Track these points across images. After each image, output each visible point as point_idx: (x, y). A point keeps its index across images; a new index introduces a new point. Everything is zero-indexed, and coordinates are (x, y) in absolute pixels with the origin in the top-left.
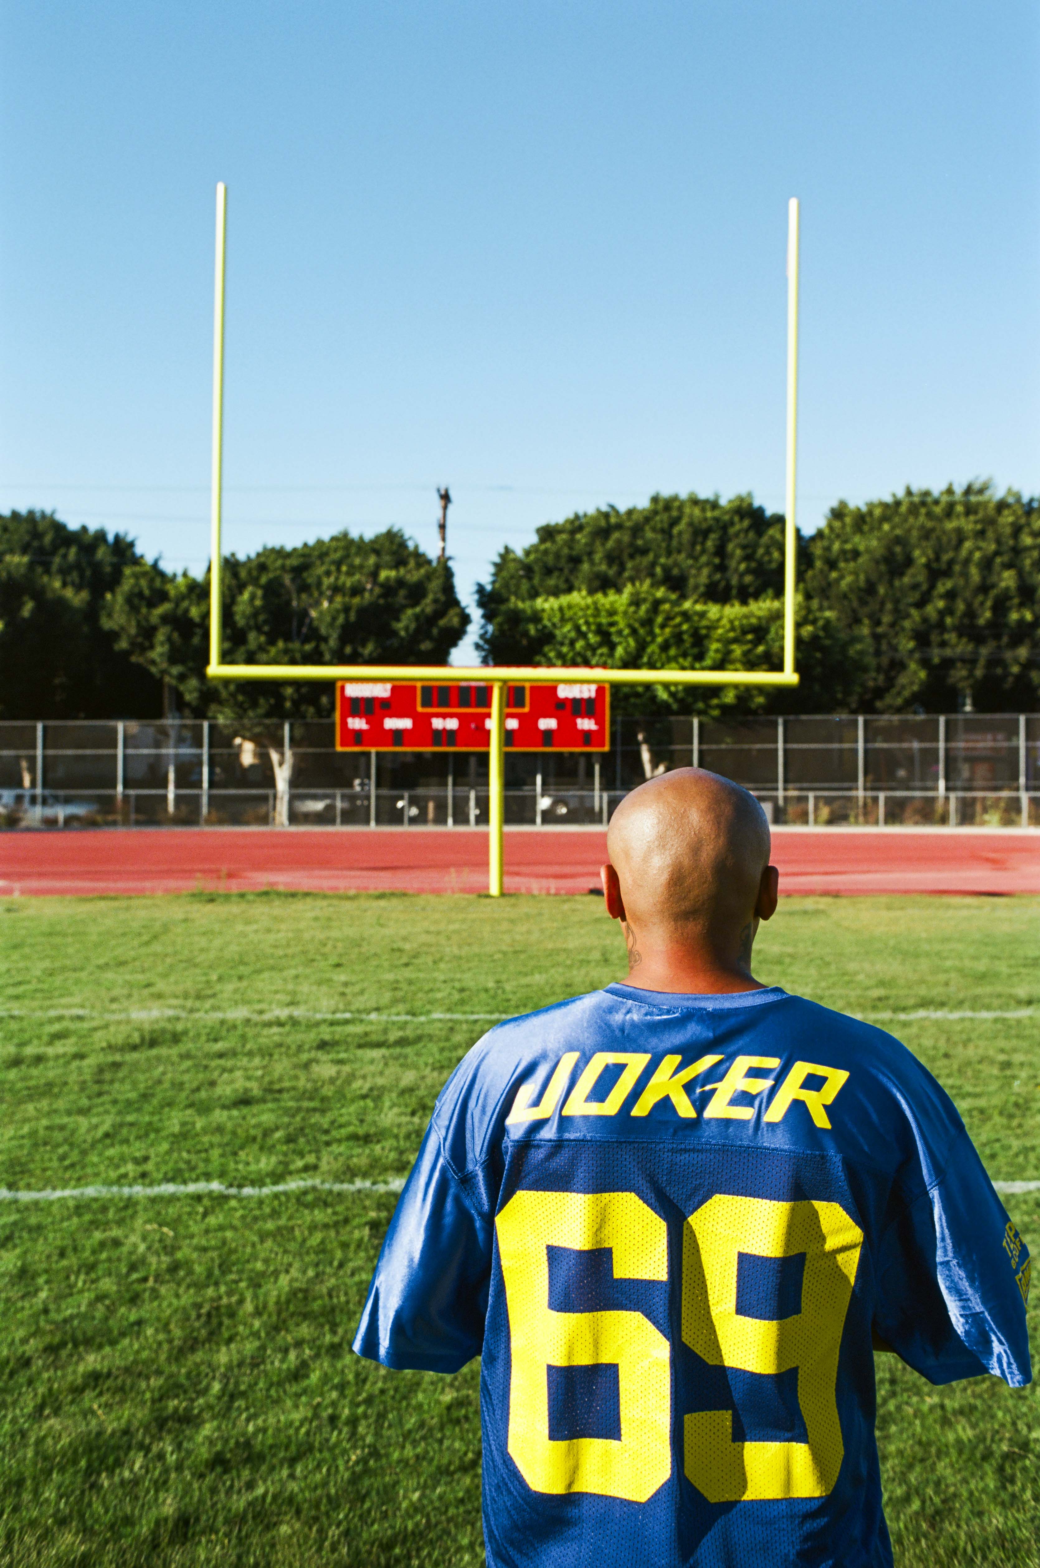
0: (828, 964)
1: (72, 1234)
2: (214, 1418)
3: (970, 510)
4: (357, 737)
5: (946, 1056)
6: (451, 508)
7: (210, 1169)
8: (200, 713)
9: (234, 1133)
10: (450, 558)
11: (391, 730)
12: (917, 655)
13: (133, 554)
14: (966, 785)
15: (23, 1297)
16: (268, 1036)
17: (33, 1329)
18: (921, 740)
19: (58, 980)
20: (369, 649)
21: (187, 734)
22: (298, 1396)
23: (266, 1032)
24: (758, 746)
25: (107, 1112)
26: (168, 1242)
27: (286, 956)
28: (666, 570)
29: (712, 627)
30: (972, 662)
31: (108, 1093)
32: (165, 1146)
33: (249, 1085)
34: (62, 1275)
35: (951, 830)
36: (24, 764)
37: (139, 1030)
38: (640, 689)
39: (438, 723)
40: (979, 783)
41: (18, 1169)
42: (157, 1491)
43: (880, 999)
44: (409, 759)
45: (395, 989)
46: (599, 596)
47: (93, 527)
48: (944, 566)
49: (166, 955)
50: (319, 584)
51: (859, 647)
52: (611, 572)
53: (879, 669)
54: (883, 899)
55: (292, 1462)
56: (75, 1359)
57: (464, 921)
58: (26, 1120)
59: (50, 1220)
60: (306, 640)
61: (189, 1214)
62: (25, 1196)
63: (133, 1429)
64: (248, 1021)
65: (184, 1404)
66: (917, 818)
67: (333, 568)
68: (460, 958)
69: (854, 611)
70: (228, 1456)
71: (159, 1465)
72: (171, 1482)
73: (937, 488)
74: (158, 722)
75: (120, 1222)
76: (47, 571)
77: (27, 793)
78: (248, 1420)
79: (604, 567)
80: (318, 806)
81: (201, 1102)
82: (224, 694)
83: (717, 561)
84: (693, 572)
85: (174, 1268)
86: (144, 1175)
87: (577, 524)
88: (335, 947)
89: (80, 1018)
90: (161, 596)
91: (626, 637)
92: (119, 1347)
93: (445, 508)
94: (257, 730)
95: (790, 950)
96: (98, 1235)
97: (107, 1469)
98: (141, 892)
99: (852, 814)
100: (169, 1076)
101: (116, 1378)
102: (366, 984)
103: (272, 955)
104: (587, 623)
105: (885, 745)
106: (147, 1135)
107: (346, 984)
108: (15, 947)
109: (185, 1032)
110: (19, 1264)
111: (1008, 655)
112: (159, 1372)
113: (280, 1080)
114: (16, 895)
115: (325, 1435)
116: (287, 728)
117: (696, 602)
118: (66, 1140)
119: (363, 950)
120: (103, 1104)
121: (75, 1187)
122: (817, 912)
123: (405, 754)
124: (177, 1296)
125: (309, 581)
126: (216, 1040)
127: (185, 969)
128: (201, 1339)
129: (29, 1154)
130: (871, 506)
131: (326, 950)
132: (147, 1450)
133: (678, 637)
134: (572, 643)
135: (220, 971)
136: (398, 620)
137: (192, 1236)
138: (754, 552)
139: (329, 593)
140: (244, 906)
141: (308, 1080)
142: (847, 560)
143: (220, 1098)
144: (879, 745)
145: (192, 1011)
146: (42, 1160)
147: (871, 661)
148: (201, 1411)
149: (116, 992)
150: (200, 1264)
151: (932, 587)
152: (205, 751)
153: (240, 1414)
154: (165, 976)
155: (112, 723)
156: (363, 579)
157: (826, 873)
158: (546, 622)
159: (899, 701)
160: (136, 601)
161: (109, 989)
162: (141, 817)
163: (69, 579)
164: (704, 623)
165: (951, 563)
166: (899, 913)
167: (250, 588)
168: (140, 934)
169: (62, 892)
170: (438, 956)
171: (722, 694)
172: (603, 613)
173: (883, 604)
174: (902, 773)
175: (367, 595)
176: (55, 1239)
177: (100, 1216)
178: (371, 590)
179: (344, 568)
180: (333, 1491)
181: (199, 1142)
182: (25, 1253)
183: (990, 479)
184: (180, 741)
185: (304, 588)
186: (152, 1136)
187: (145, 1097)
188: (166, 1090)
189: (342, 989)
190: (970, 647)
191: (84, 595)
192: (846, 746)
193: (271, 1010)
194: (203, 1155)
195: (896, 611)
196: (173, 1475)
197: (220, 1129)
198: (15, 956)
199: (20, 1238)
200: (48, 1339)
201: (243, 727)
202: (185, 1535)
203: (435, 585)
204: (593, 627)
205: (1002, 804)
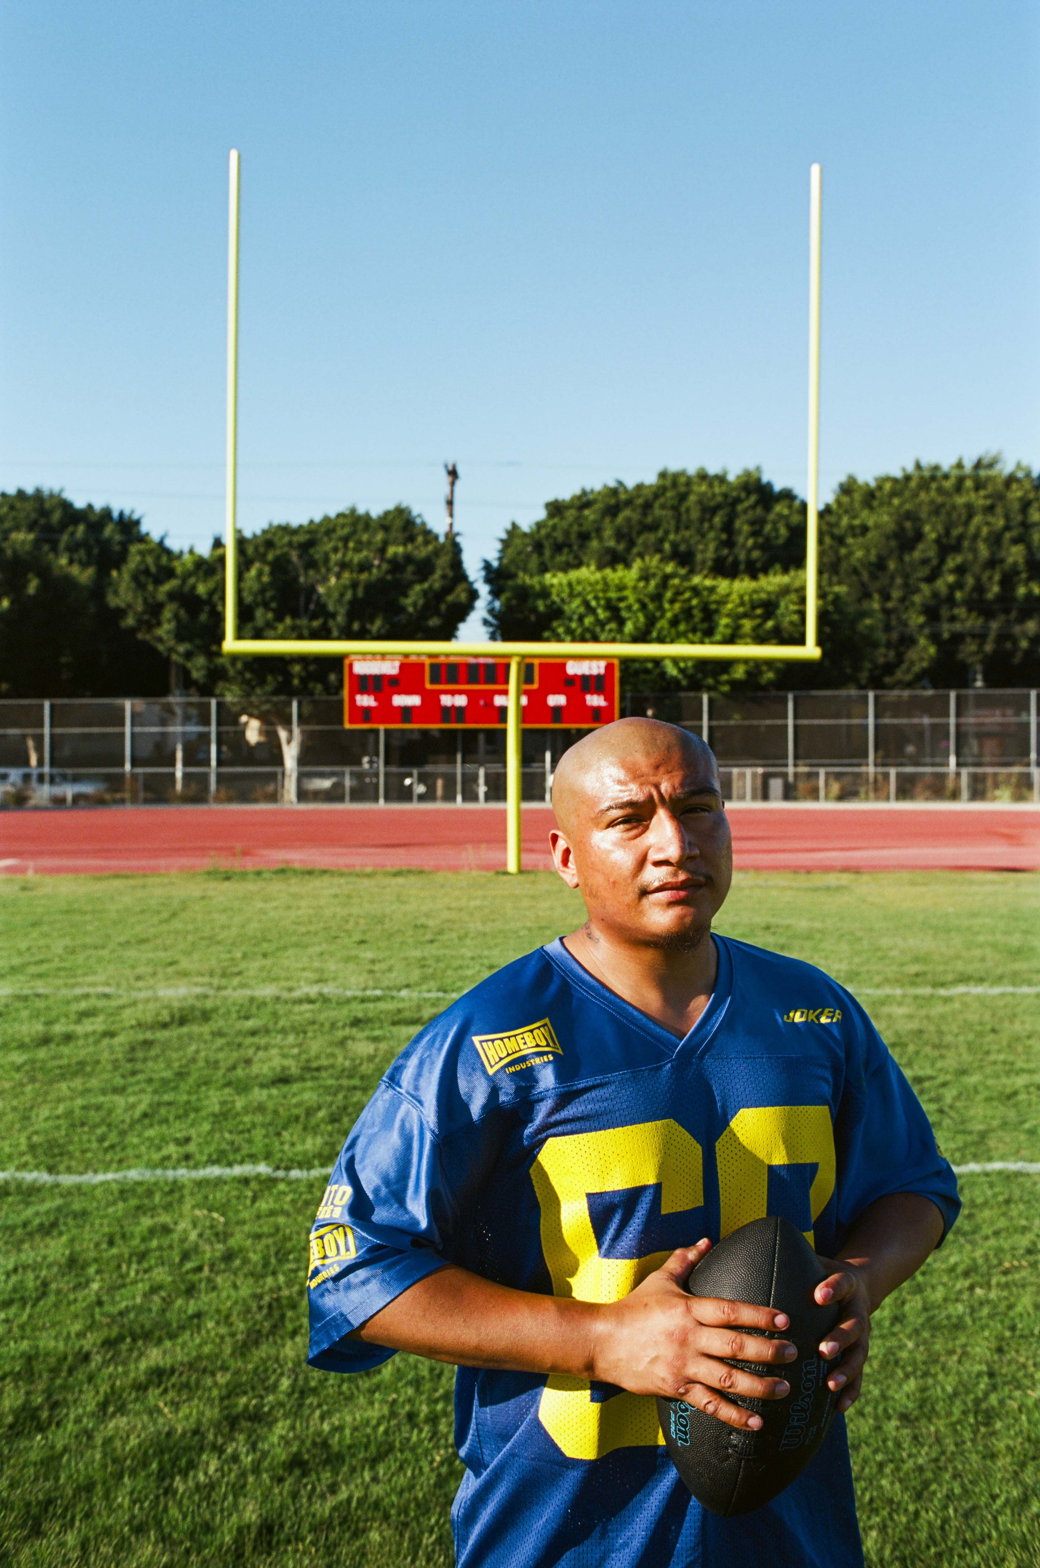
0: (859, 939)
1: (119, 1220)
2: (286, 1416)
3: (979, 485)
4: (365, 714)
5: (994, 1031)
6: (458, 484)
7: (254, 1150)
8: (206, 690)
9: (276, 1112)
10: (458, 534)
11: (399, 708)
12: (927, 631)
13: (139, 532)
14: (976, 760)
15: (75, 1288)
16: (300, 1013)
17: (89, 1322)
18: (931, 716)
19: (80, 959)
20: (377, 625)
21: (193, 712)
22: (372, 1392)
23: (297, 1009)
24: (768, 722)
25: (142, 1091)
26: (220, 1228)
27: (308, 933)
28: (675, 546)
29: (722, 602)
30: (982, 637)
31: (142, 1071)
32: (206, 1127)
33: (286, 1062)
34: (113, 1264)
35: (963, 806)
36: (31, 743)
37: (168, 1007)
38: (650, 665)
39: (446, 700)
40: (987, 759)
41: (56, 1151)
42: (235, 1497)
43: (917, 975)
44: (416, 736)
45: (424, 966)
46: (608, 571)
47: (98, 505)
48: (953, 541)
49: (188, 932)
50: (327, 559)
51: (868, 621)
52: (621, 547)
53: (888, 645)
54: (906, 875)
55: (374, 1462)
56: (135, 1354)
57: (484, 897)
58: (59, 1100)
59: (95, 1205)
60: (313, 617)
61: (238, 1198)
62: (67, 1180)
63: (203, 1429)
64: (277, 999)
65: (254, 1402)
66: (927, 793)
67: (340, 545)
68: (485, 934)
69: (863, 584)
70: (306, 1457)
71: (235, 1467)
72: (248, 1487)
73: (947, 463)
74: (164, 700)
75: (168, 1207)
76: (54, 549)
77: (35, 772)
78: (322, 1418)
79: (612, 543)
80: (326, 784)
81: (239, 1080)
82: (231, 672)
83: (724, 536)
84: (701, 547)
85: (228, 1257)
86: (187, 1157)
87: (584, 499)
88: (357, 923)
89: (107, 996)
90: (168, 573)
91: (635, 613)
92: (180, 1340)
93: (453, 484)
94: (265, 707)
95: (818, 925)
96: (146, 1222)
97: (180, 1472)
98: (154, 870)
99: (862, 790)
100: (203, 1054)
101: (181, 1374)
102: (392, 962)
103: (295, 932)
104: (596, 598)
105: (895, 721)
106: (186, 1115)
107: (373, 962)
108: (34, 925)
109: (215, 1010)
110: (67, 1252)
111: (1017, 629)
112: (224, 1368)
113: (317, 1057)
114: (30, 874)
115: (406, 1435)
116: (295, 705)
117: (706, 577)
118: (103, 1121)
119: (386, 926)
120: (138, 1083)
121: (117, 1170)
122: (839, 889)
123: (412, 731)
124: (235, 1287)
125: (317, 557)
126: (247, 1018)
127: (208, 946)
128: (265, 1331)
129: (67, 1135)
130: (882, 481)
131: (350, 926)
132: (221, 1450)
133: (688, 613)
134: (581, 619)
135: (244, 948)
136: (406, 596)
137: (243, 1222)
138: (762, 528)
139: (336, 569)
140: (260, 884)
141: (345, 1058)
142: (854, 536)
143: (257, 1077)
144: (887, 721)
145: (219, 988)
146: (80, 1141)
147: (881, 636)
148: (272, 1409)
149: (141, 970)
150: (255, 1252)
151: (942, 561)
152: (213, 728)
153: (313, 1412)
154: (187, 953)
155: (118, 701)
156: (371, 555)
157: (842, 849)
158: (555, 598)
159: (909, 677)
160: (143, 578)
161: (133, 967)
162: (150, 795)
163: (76, 557)
164: (714, 597)
165: (961, 538)
166: (923, 889)
167: (257, 565)
168: (159, 912)
169: (76, 870)
170: (462, 932)
171: (732, 670)
172: (612, 588)
173: (892, 578)
174: (910, 749)
175: (375, 571)
176: (101, 1225)
177: (146, 1201)
178: (379, 567)
179: (351, 545)
180: (420, 1495)
181: (240, 1122)
182: (72, 1241)
183: (999, 454)
184: (187, 719)
185: (311, 564)
186: (192, 1115)
187: (181, 1075)
188: (201, 1069)
189: (369, 967)
190: (980, 621)
191: (90, 571)
192: (855, 721)
193: (300, 987)
194: (246, 1135)
195: (906, 585)
196: (251, 1479)
197: (261, 1108)
198: (35, 934)
199: (65, 1224)
200: (104, 1333)
201: (251, 704)
202: (269, 1543)
203: (443, 562)
204: (602, 602)
205: (1014, 780)
